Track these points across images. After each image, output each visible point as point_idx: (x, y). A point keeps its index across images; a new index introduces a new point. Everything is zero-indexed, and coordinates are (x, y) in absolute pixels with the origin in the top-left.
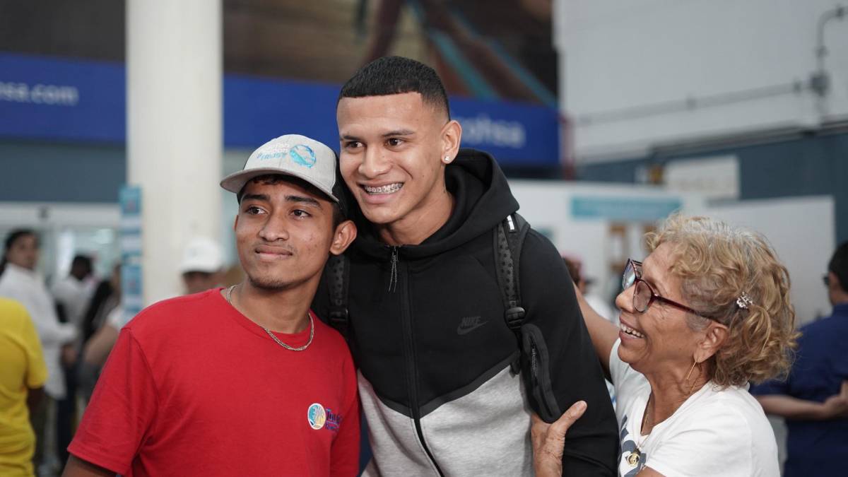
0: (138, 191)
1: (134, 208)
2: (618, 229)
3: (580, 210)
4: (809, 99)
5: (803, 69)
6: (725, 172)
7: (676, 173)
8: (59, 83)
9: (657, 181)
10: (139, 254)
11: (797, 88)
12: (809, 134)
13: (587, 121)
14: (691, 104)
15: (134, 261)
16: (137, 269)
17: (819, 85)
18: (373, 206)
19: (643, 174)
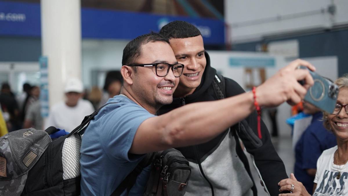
0: (46, 59)
1: (45, 66)
2: (249, 71)
3: (233, 63)
4: (327, 16)
5: (325, 4)
6: (293, 46)
7: (273, 47)
8: (17, 12)
9: (265, 50)
10: (47, 84)
11: (323, 11)
12: (327, 31)
13: (236, 26)
14: (279, 18)
15: (45, 87)
16: (47, 91)
17: (332, 10)
18: (192, 82)
19: (259, 48)
